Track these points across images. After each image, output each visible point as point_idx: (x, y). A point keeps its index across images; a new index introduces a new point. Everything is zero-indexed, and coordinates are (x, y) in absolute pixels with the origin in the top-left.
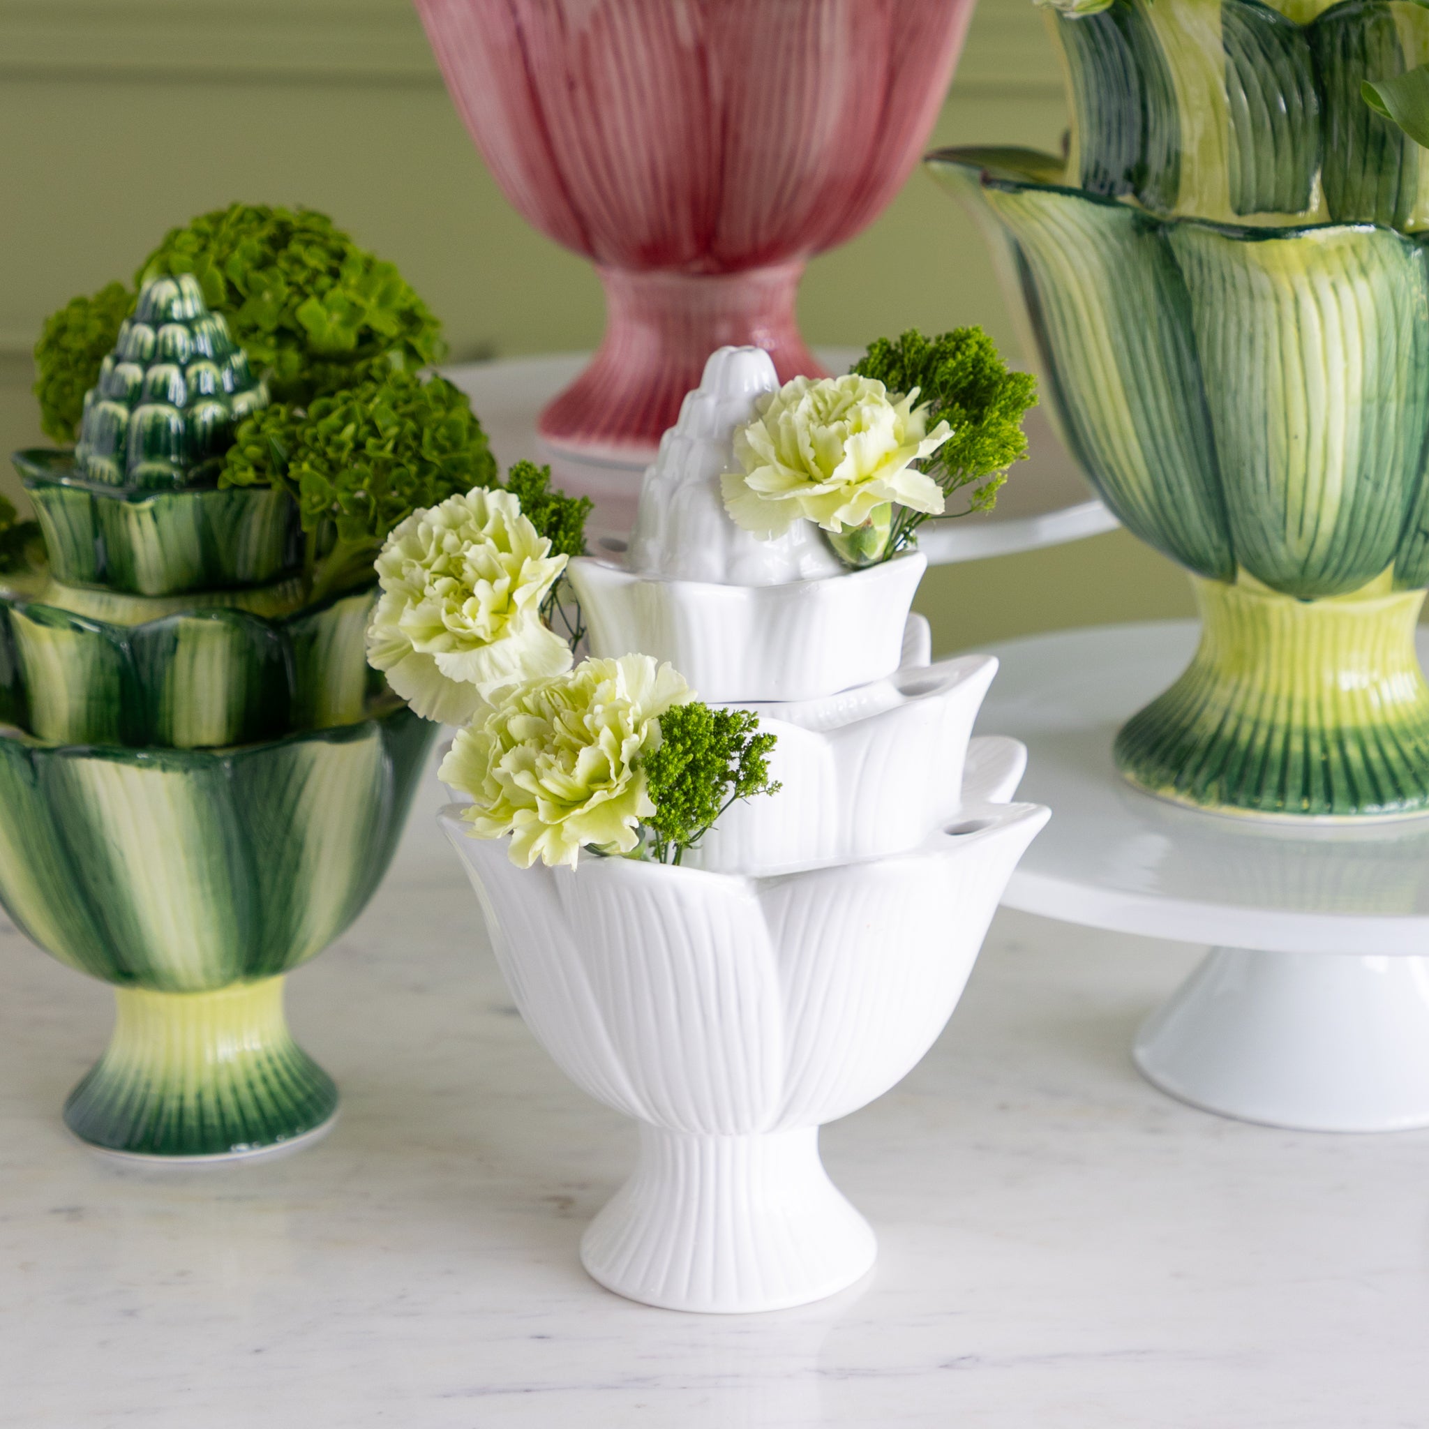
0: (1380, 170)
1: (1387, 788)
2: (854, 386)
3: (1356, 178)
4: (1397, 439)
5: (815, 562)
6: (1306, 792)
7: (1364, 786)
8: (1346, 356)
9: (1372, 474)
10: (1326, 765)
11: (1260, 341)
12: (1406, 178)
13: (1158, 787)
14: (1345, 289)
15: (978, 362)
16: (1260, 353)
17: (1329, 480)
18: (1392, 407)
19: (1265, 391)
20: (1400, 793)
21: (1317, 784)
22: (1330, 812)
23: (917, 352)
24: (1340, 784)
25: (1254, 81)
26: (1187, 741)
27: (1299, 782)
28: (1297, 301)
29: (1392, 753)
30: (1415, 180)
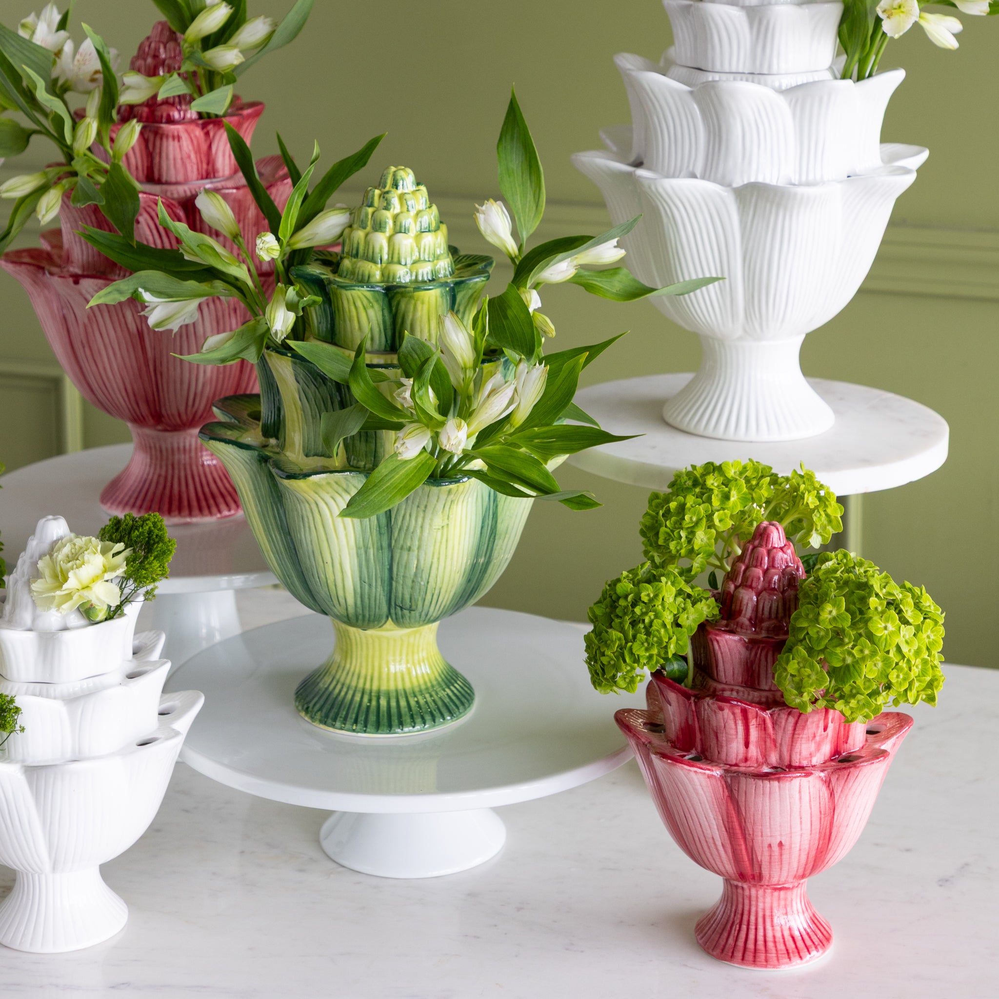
0: (367, 441)
1: (395, 721)
2: (90, 541)
4: (375, 565)
5: (75, 620)
6: (356, 722)
7: (384, 720)
8: (345, 528)
9: (367, 580)
10: (368, 708)
11: (306, 519)
12: (378, 445)
13: (299, 711)
14: (339, 499)
15: (150, 532)
16: (307, 525)
17: (346, 583)
18: (371, 551)
19: (311, 541)
20: (401, 724)
21: (362, 718)
22: (365, 732)
23: (127, 525)
24: (372, 718)
25: (310, 396)
26: (316, 690)
27: (354, 716)
28: (317, 504)
29: (403, 703)
30: (383, 446)
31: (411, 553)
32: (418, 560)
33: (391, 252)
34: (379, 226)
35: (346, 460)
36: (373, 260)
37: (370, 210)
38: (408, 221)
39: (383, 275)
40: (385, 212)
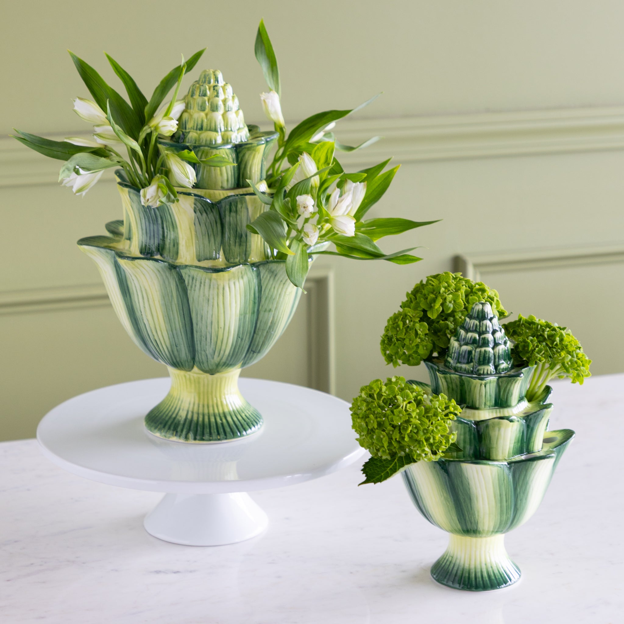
0: (240, 245)
3: (233, 247)
4: (248, 325)
6: (218, 434)
8: (236, 302)
9: (241, 336)
11: (211, 301)
12: (248, 246)
14: (237, 283)
16: (211, 304)
17: (229, 339)
18: (248, 316)
19: (212, 315)
20: (245, 430)
21: (221, 430)
22: (226, 439)
24: (228, 430)
25: (203, 221)
26: (176, 421)
28: (224, 289)
30: (250, 247)
31: (270, 313)
32: (273, 317)
33: (226, 124)
34: (214, 108)
35: (225, 259)
36: (216, 130)
37: (206, 98)
38: (230, 103)
39: (223, 139)
40: (217, 98)
